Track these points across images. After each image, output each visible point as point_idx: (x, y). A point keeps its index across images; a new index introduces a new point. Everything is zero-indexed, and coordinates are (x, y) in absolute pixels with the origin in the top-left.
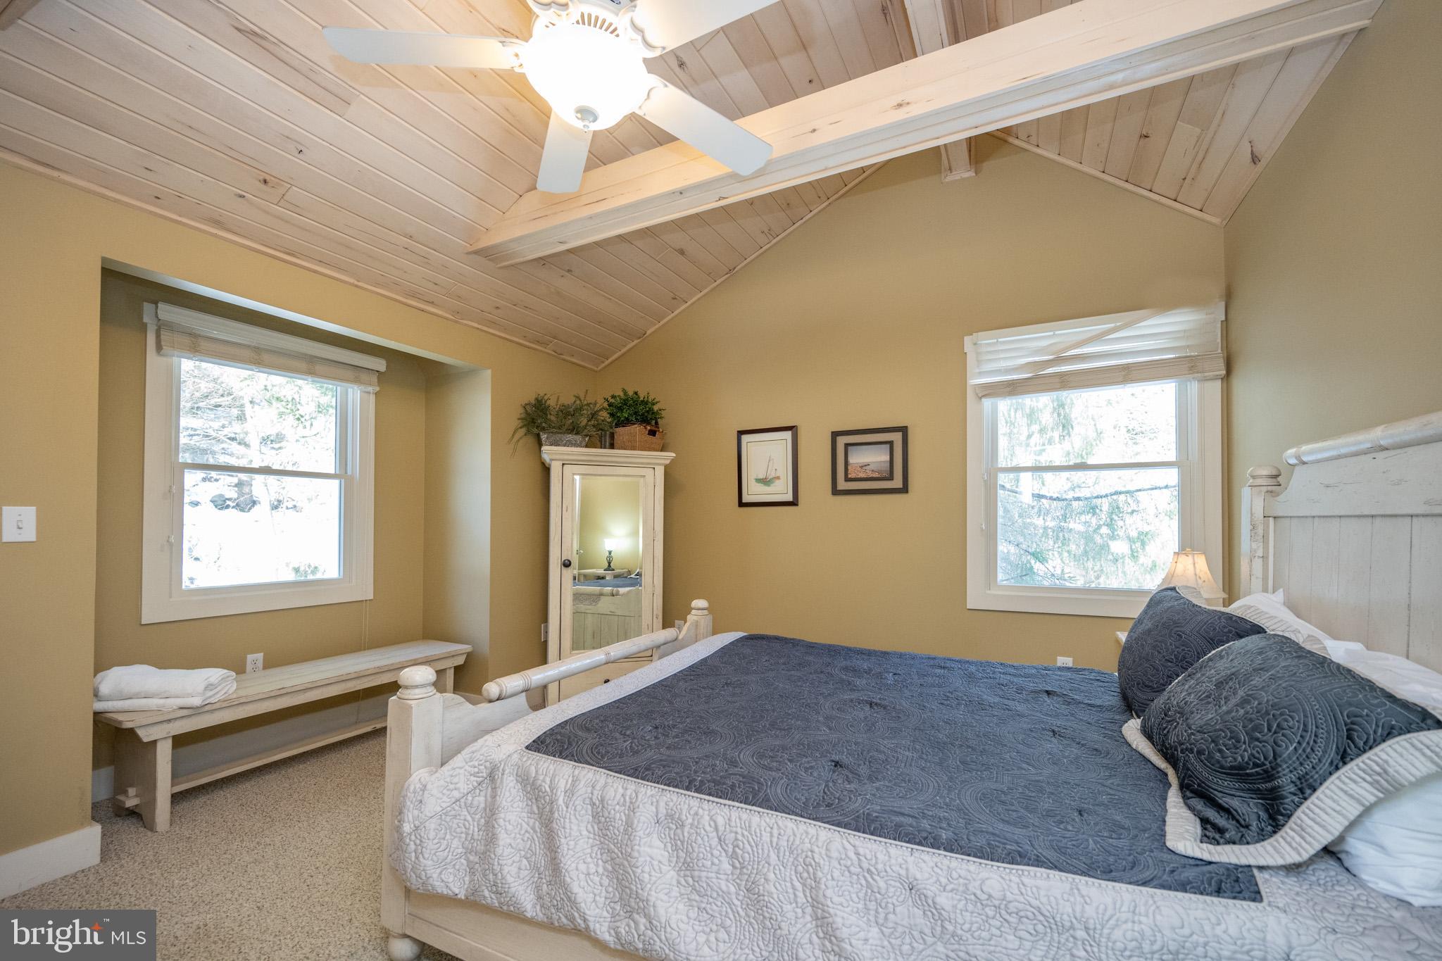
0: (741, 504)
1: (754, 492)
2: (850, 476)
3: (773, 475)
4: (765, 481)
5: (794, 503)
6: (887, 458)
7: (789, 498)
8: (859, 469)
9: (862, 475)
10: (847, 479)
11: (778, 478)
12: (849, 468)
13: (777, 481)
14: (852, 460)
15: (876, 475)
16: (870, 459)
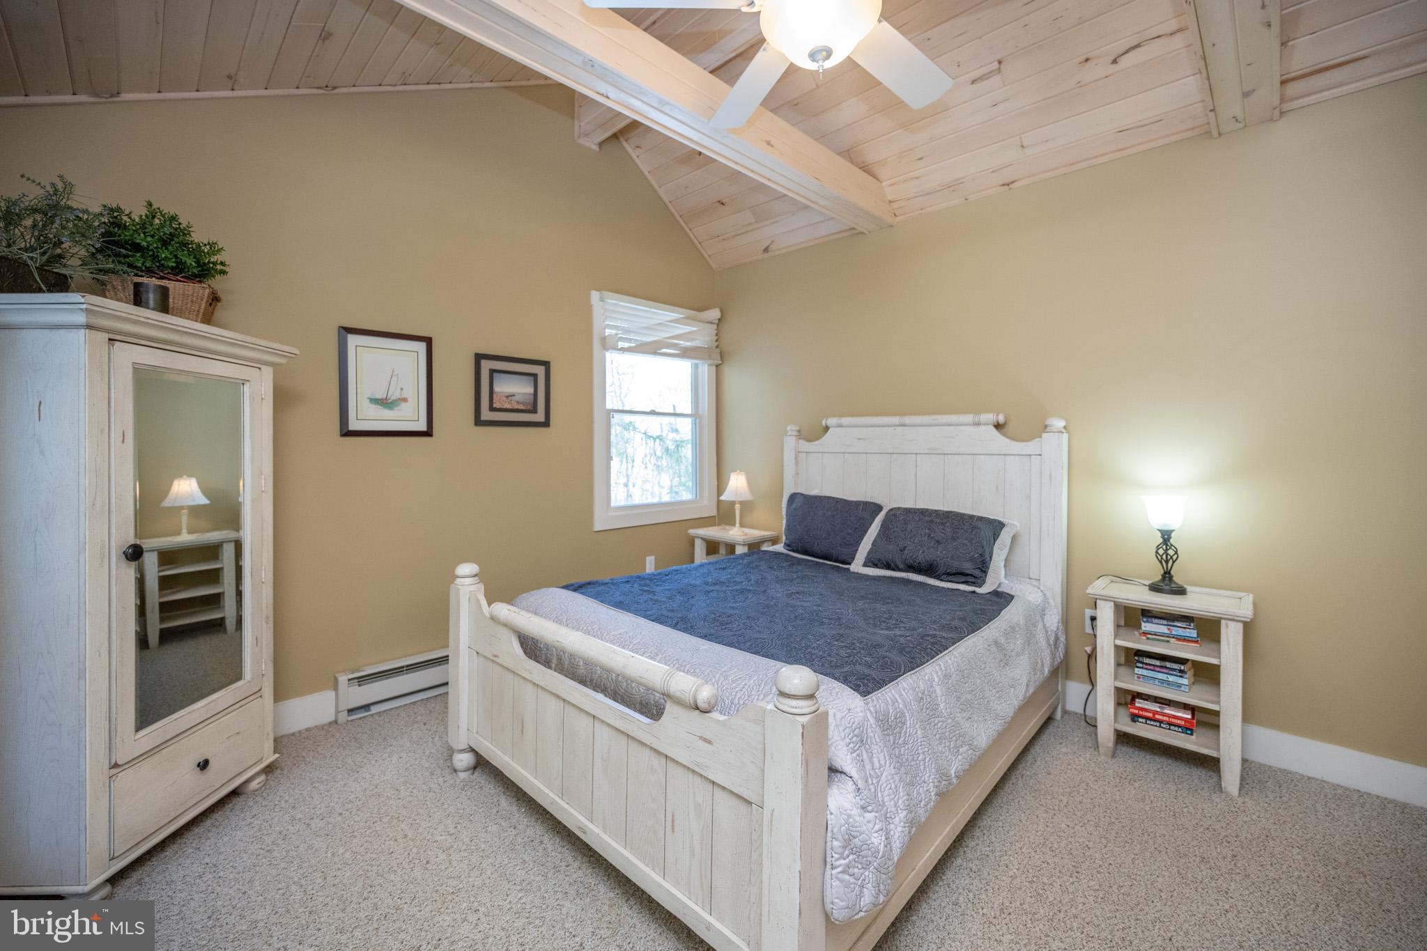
0: (347, 433)
1: (364, 416)
2: (494, 406)
3: (397, 395)
4: (384, 403)
5: (428, 433)
6: (531, 390)
7: (422, 426)
8: (504, 399)
9: (507, 406)
10: (492, 409)
11: (405, 400)
12: (494, 396)
13: (403, 405)
14: (497, 389)
15: (521, 407)
16: (513, 389)
